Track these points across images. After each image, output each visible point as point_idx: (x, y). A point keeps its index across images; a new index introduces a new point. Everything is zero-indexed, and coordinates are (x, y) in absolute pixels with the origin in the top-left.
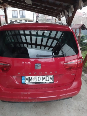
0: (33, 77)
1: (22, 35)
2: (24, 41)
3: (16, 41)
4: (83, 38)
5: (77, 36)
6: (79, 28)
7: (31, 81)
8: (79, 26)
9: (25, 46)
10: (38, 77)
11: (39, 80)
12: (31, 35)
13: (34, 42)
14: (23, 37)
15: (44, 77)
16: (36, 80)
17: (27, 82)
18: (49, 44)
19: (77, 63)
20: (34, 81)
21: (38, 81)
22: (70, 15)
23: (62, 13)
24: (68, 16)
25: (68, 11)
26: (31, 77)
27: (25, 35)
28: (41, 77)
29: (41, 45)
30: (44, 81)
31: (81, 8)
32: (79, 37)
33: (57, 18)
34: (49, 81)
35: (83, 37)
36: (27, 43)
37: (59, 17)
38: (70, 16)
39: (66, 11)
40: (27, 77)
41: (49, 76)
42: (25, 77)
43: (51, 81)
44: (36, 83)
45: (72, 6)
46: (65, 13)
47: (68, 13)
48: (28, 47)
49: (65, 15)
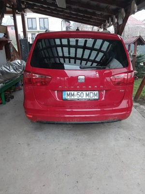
0: (76, 93)
1: (59, 46)
2: (60, 54)
3: (51, 55)
4: (141, 58)
5: (131, 54)
6: (134, 43)
7: (72, 97)
8: (135, 39)
9: (61, 61)
10: (80, 92)
11: (82, 96)
12: (69, 46)
13: (72, 55)
14: (59, 49)
15: (87, 92)
16: (78, 96)
17: (68, 98)
18: (92, 58)
19: (126, 77)
20: (76, 97)
21: (80, 98)
22: (121, 22)
23: (108, 20)
24: (118, 23)
25: (117, 17)
26: (72, 92)
27: (62, 46)
28: (84, 93)
29: (82, 59)
30: (87, 97)
31: (134, 13)
32: (134, 56)
33: (100, 28)
34: (93, 98)
35: (140, 56)
36: (64, 57)
37: (105, 26)
38: (120, 24)
39: (114, 16)
40: (68, 92)
41: (93, 92)
42: (66, 92)
43: (96, 98)
44: (78, 99)
45: (123, 10)
46: (112, 20)
47: (117, 20)
48: (65, 62)
49: (113, 22)
